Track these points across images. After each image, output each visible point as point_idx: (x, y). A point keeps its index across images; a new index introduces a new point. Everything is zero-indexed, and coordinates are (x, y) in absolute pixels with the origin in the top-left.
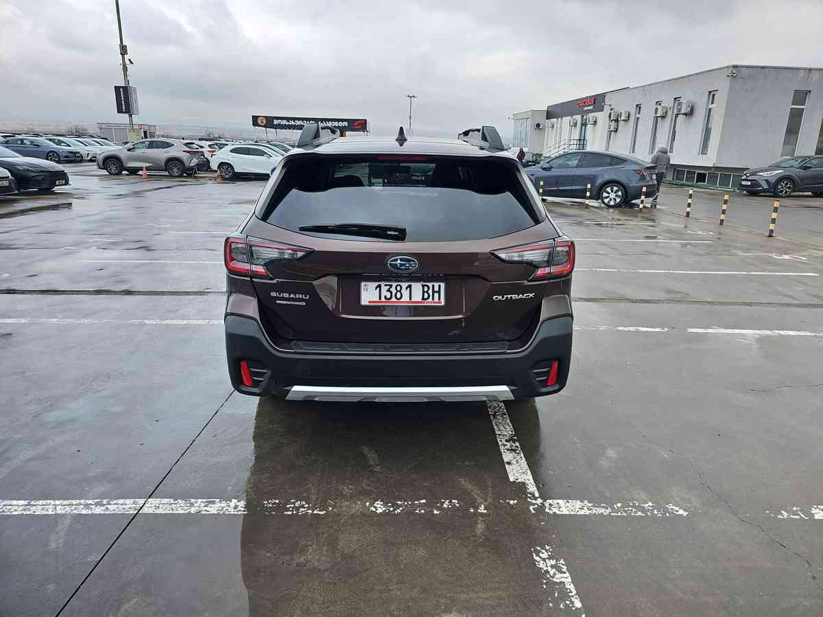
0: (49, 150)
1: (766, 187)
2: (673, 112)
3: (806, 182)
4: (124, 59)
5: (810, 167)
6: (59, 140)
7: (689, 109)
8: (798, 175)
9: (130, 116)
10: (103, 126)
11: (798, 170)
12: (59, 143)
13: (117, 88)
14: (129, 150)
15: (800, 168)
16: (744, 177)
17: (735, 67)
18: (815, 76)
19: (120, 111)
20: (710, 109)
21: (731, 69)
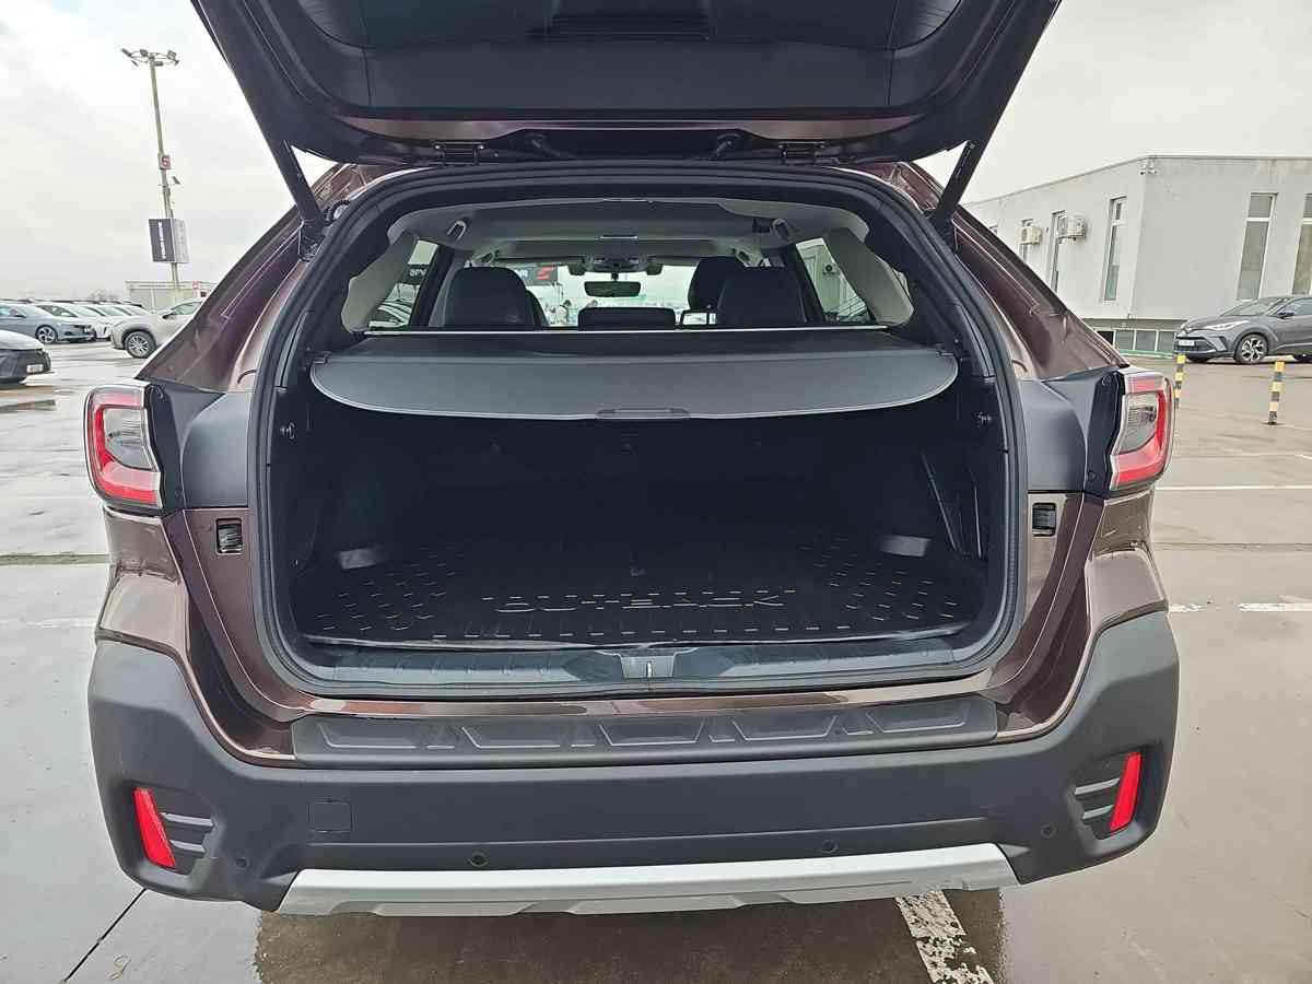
0: (41, 323)
1: (1221, 347)
2: (1052, 236)
3: (1284, 338)
4: (164, 177)
5: (1292, 315)
6: (59, 308)
7: (1079, 229)
8: (1272, 326)
9: (174, 265)
10: (136, 286)
11: (1273, 319)
12: (59, 312)
13: (153, 223)
14: (165, 317)
15: (1274, 315)
16: (1183, 334)
17: (1153, 158)
18: (1283, 170)
19: (157, 258)
20: (1114, 228)
21: (1146, 162)
